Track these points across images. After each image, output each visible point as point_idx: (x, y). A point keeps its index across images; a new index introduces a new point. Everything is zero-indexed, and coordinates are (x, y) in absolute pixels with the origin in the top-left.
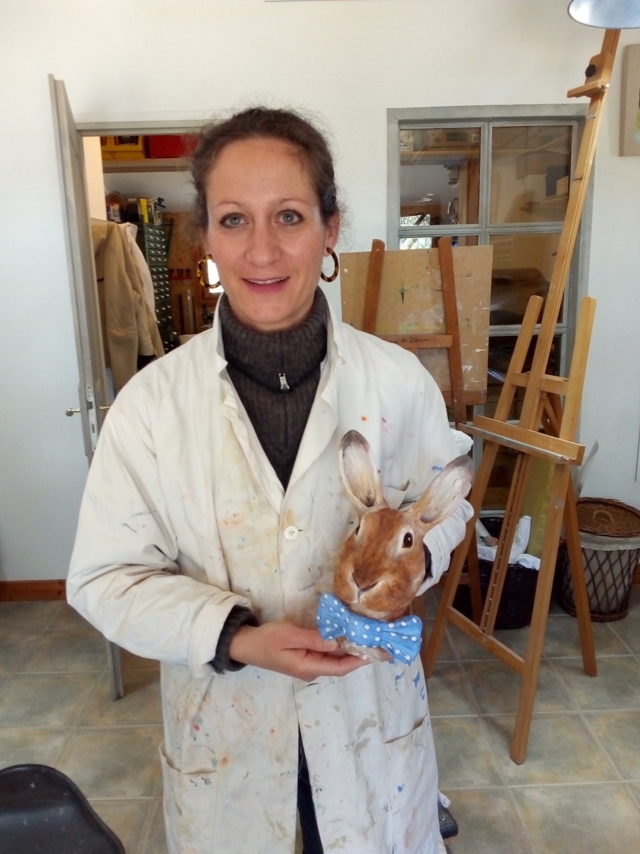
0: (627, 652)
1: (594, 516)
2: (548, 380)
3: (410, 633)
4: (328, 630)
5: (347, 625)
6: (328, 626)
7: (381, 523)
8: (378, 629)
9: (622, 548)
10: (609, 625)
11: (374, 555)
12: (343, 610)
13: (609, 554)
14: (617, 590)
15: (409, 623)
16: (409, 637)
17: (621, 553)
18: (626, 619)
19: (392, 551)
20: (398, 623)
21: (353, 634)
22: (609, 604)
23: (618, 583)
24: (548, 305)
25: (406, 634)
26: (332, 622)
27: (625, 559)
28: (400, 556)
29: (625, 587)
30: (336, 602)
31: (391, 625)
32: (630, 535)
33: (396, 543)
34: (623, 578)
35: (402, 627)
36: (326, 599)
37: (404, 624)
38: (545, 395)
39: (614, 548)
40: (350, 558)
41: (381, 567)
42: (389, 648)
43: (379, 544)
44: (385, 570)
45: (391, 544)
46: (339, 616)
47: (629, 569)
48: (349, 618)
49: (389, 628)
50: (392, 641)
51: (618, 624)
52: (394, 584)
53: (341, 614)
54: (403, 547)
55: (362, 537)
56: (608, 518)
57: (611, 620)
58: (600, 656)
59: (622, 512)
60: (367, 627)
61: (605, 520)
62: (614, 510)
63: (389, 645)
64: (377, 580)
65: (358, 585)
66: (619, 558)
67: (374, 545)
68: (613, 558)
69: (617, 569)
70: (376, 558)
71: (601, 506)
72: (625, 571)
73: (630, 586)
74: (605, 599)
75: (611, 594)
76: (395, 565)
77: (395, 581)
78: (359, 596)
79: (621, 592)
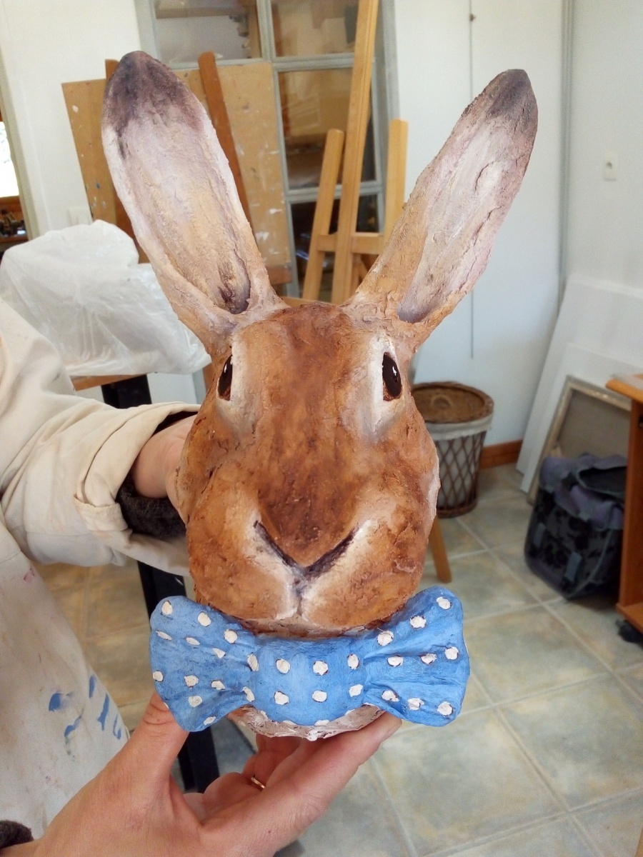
0: (480, 548)
1: (432, 403)
2: (359, 239)
3: (439, 640)
4: (195, 701)
5: (255, 679)
6: (194, 690)
7: (297, 343)
8: (353, 662)
9: (464, 434)
10: (459, 520)
11: (312, 442)
12: (231, 637)
13: (451, 443)
14: (463, 480)
15: (432, 614)
16: (439, 651)
17: (464, 440)
18: (475, 511)
19: (359, 416)
20: (403, 624)
21: (281, 699)
22: (456, 497)
23: (464, 471)
24: (350, 138)
25: (428, 647)
26: (206, 678)
27: (469, 447)
28: (385, 429)
29: (472, 477)
30: (204, 619)
31: (385, 638)
32: (472, 419)
33: (365, 390)
34: (469, 467)
35: (415, 631)
36: (169, 618)
37: (418, 622)
38: (359, 259)
39: (455, 435)
40: (227, 474)
41: (348, 476)
42: (389, 703)
43: (313, 402)
44: (362, 481)
45: (349, 395)
46: (221, 654)
47: (474, 456)
48: (258, 655)
49: (380, 646)
50: (396, 680)
51: (468, 516)
52: (402, 520)
53: (227, 647)
54: (386, 399)
55: (250, 398)
56: (446, 402)
57: (461, 514)
58: (453, 557)
59: (461, 394)
60: (320, 667)
61: (444, 405)
62: (453, 393)
63: (388, 695)
64: (353, 524)
65: (287, 560)
66: (463, 446)
67: (299, 413)
68: (457, 446)
69: (462, 458)
70: (325, 451)
71: (438, 390)
72: (470, 460)
73: (477, 474)
74: (452, 492)
75: (458, 486)
76: (379, 459)
77: (399, 510)
78: (299, 593)
79: (468, 482)
